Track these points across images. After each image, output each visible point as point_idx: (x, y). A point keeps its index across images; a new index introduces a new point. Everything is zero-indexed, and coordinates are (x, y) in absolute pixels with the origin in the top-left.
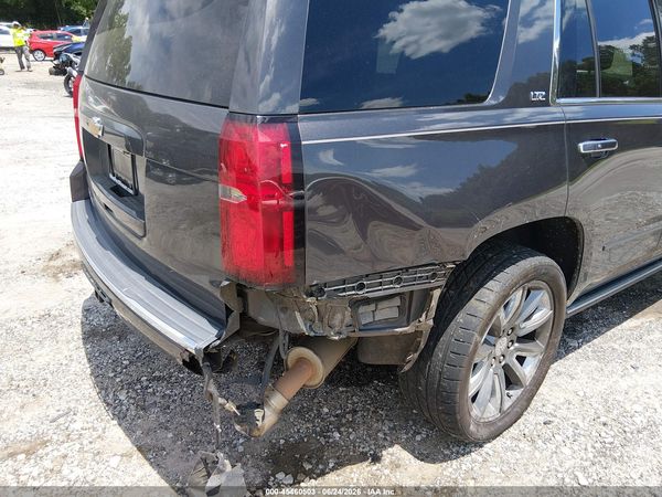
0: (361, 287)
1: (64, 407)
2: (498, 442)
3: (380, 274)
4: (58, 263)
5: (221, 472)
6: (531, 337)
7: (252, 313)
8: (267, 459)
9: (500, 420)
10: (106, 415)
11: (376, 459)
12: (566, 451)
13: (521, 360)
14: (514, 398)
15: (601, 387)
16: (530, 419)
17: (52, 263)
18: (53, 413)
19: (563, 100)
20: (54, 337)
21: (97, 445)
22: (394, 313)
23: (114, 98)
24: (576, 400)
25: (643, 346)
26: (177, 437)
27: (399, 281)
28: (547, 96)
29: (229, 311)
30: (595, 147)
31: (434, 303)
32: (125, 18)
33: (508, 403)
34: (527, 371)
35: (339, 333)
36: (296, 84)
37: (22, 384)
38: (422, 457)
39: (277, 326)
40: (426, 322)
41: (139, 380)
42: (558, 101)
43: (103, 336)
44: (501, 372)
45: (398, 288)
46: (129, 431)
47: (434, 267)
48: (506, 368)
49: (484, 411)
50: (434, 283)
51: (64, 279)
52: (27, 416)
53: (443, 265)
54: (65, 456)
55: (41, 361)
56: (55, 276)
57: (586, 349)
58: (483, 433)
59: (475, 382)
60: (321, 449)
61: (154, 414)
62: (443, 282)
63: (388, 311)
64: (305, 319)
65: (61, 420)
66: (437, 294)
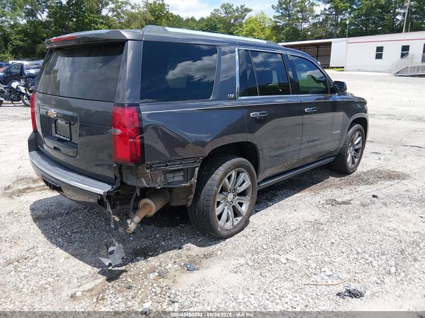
0: (167, 166)
1: (31, 246)
2: (232, 239)
3: (174, 161)
4: (10, 191)
5: (114, 245)
6: (243, 194)
7: (125, 180)
8: (132, 253)
9: (233, 229)
10: (54, 247)
11: (180, 248)
12: (260, 239)
13: (241, 204)
14: (239, 221)
15: (279, 218)
16: (247, 231)
17: (6, 191)
18: (26, 248)
19: (242, 98)
20: (18, 221)
21: (52, 256)
22: (181, 178)
23: (54, 103)
24: (267, 223)
25: (300, 203)
26: (89, 250)
27: (181, 164)
28: (234, 96)
29: (116, 178)
30: (256, 114)
31: (196, 173)
32: (57, 71)
33: (236, 223)
34: (244, 209)
35: (160, 186)
36: (138, 92)
37: (7, 239)
38: (200, 246)
39: (135, 185)
40: (194, 180)
41: (66, 234)
42: (240, 98)
43: (43, 219)
44: (231, 208)
45: (181, 167)
46: (66, 250)
47: (195, 159)
48: (234, 207)
49: (224, 225)
50: (195, 165)
51: (16, 197)
52: (14, 250)
53: (198, 158)
54: (37, 261)
55: (14, 231)
56: (10, 196)
57: (276, 205)
58: (225, 233)
59: (218, 210)
60: (157, 248)
61: (76, 244)
62: (199, 165)
63: (179, 177)
64: (146, 180)
65: (32, 250)
66: (197, 169)
